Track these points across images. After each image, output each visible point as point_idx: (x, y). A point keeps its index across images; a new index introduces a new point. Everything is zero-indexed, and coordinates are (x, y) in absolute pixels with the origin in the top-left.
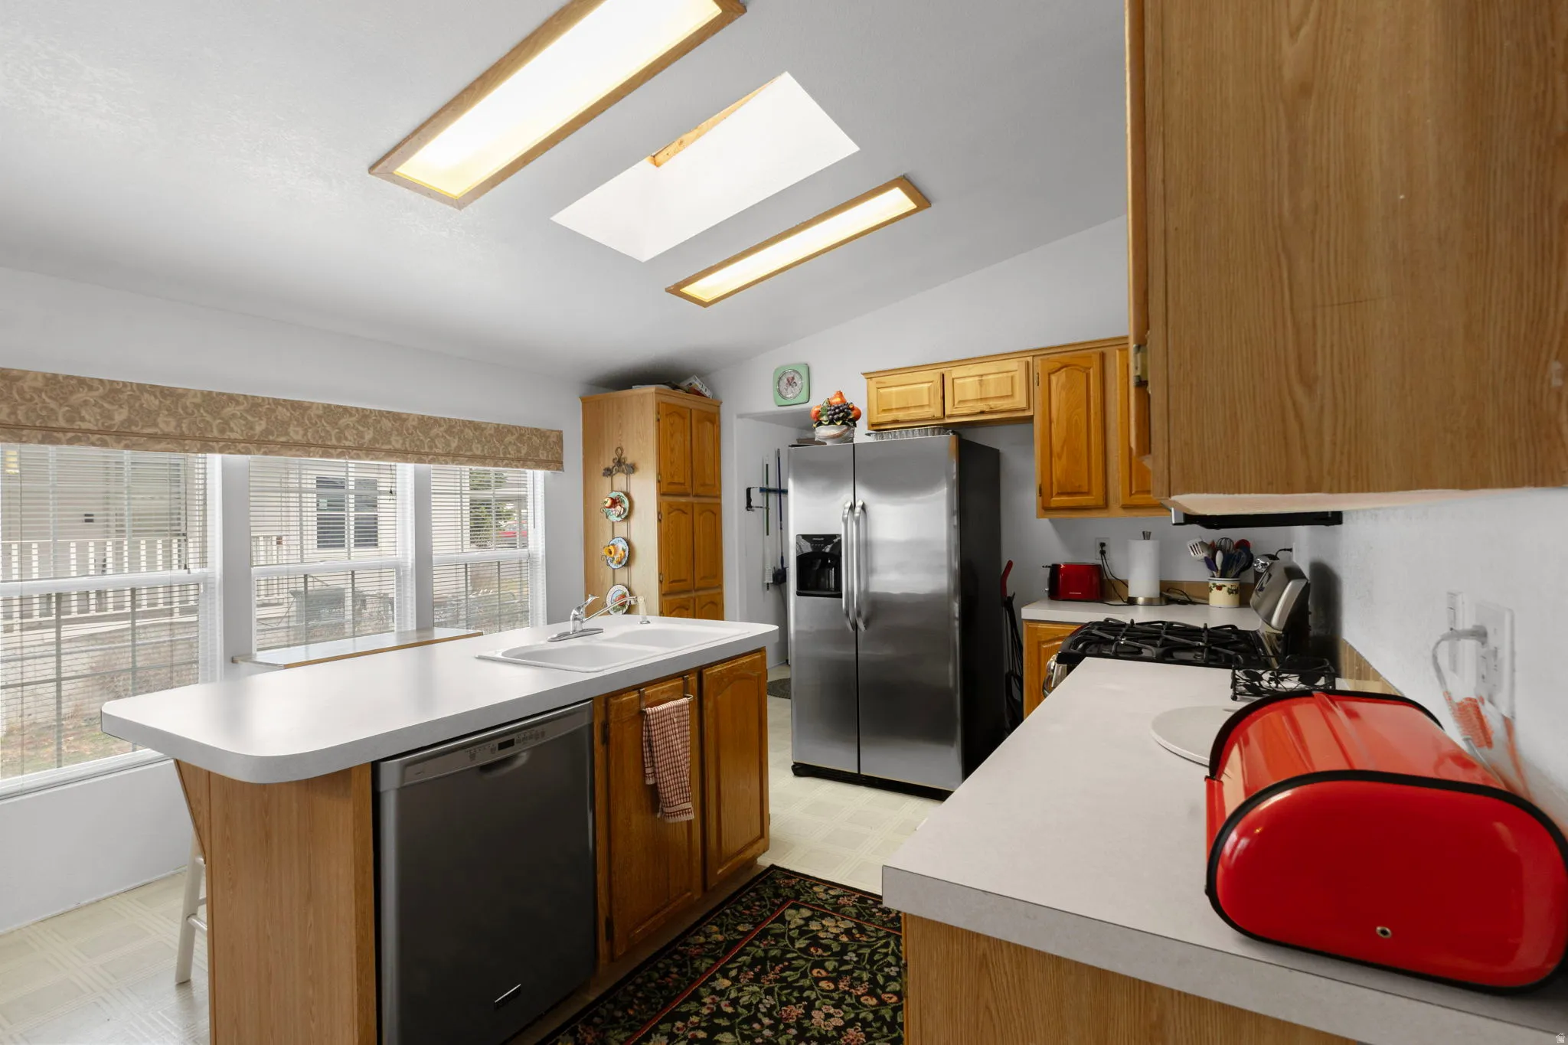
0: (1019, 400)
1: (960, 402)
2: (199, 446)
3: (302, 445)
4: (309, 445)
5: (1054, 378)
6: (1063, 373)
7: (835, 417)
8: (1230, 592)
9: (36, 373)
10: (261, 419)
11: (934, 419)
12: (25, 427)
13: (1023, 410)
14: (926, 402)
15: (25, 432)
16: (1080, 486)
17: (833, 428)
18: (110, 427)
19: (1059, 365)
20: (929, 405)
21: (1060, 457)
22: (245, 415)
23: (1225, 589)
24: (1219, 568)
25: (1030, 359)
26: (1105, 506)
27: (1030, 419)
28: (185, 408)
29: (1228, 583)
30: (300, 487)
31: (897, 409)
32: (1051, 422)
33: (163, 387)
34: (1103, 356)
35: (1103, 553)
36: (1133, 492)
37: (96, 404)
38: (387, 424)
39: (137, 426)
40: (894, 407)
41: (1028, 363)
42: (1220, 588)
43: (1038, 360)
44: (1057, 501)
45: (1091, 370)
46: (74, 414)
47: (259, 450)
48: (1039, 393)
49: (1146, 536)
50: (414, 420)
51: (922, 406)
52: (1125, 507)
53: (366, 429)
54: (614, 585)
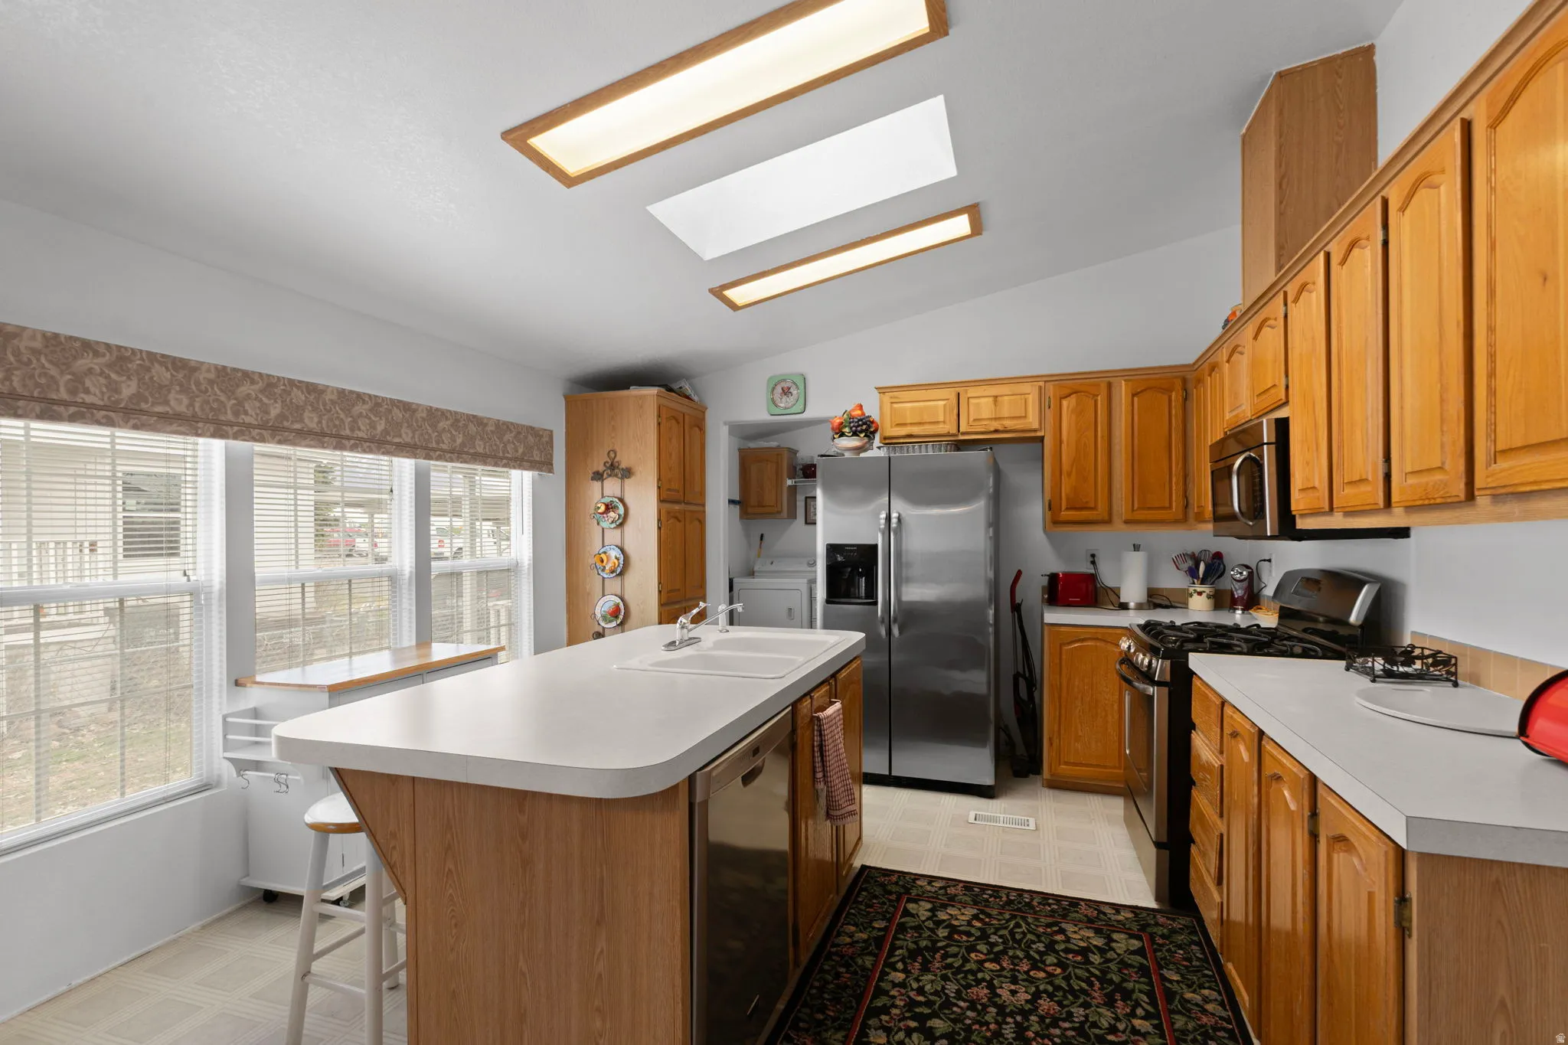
0: (1032, 421)
1: (975, 420)
2: (212, 429)
3: (316, 434)
4: (323, 434)
5: (1065, 403)
6: (1073, 399)
7: (859, 429)
8: (1209, 597)
9: (34, 331)
10: (276, 402)
11: (948, 435)
12: (21, 397)
13: (1035, 431)
14: (941, 419)
15: (21, 403)
16: (1087, 502)
17: (854, 440)
18: (118, 402)
19: (1068, 391)
20: (944, 422)
21: (1069, 474)
22: (260, 396)
23: (1204, 595)
24: (1201, 576)
25: (1042, 384)
26: (1108, 521)
27: (1041, 439)
28: (198, 384)
29: (1206, 589)
30: (295, 483)
31: (911, 424)
32: (1061, 442)
33: (175, 358)
34: (1110, 385)
35: (1093, 563)
36: (1135, 508)
37: (102, 373)
38: (398, 414)
39: (147, 402)
40: (908, 422)
41: (1040, 387)
42: (1200, 594)
43: (1050, 386)
44: (1065, 514)
45: (1099, 398)
46: (77, 384)
47: (273, 437)
48: (1049, 415)
49: (1136, 548)
50: (422, 411)
51: (938, 422)
52: (1127, 522)
53: (378, 419)
54: (604, 595)
